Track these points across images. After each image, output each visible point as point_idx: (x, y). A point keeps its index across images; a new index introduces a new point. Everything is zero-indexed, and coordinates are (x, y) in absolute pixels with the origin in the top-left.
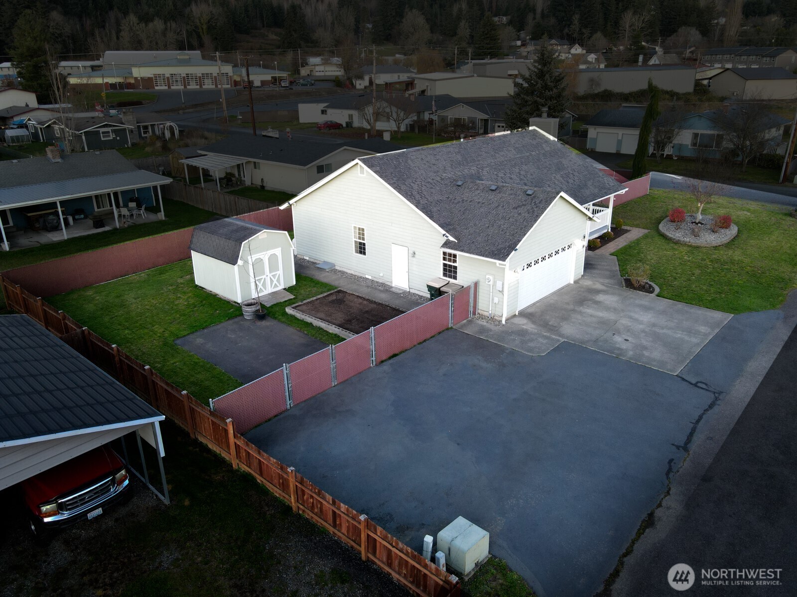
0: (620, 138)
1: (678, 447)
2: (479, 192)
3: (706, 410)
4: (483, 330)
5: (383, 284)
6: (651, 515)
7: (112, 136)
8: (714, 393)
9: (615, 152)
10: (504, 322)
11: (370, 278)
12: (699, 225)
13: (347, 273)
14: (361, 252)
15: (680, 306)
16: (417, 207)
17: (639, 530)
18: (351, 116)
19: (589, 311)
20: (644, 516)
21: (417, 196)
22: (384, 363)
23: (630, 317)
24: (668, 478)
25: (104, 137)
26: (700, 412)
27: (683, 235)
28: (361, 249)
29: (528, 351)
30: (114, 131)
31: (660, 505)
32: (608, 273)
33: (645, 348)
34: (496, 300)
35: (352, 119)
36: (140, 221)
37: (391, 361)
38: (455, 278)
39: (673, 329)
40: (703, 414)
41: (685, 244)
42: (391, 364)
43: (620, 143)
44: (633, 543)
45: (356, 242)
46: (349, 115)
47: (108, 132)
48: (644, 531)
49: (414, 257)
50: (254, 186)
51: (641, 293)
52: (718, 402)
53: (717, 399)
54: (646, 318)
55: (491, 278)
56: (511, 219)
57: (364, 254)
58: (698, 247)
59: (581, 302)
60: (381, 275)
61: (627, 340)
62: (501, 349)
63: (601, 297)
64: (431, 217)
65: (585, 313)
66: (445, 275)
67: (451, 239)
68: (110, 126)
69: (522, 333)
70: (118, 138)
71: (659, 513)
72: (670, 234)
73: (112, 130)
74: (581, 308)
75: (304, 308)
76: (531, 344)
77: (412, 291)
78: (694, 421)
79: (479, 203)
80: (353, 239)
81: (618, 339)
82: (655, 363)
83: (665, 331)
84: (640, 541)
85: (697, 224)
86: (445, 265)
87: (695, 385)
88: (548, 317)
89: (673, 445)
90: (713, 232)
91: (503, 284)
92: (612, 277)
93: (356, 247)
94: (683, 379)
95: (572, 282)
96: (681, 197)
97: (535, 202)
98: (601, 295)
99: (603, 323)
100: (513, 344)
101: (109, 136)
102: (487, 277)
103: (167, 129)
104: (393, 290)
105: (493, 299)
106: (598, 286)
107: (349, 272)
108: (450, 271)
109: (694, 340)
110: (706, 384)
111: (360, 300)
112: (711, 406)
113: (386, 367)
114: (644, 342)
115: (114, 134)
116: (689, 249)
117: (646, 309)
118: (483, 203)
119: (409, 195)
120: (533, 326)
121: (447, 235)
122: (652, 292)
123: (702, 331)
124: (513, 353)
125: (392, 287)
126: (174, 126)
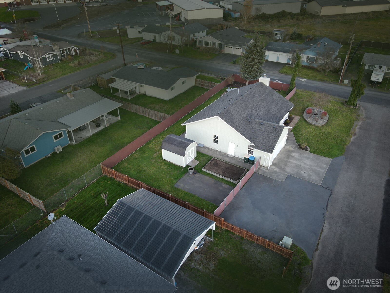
0: (278, 56)
1: (325, 209)
2: (257, 124)
3: (330, 197)
4: (264, 172)
5: (225, 153)
6: (322, 229)
7: (51, 58)
8: (331, 190)
9: (276, 61)
10: (269, 168)
11: (219, 150)
12: (317, 115)
13: (209, 148)
14: (216, 142)
15: (317, 156)
16: (240, 133)
17: (321, 233)
18: (155, 37)
19: (292, 161)
20: (321, 229)
21: (239, 128)
22: (242, 189)
23: (304, 163)
24: (324, 218)
25: (48, 59)
26: (328, 197)
27: (312, 121)
28: (216, 141)
29: (279, 180)
30: (52, 56)
31: (324, 226)
32: (292, 142)
33: (311, 175)
34: (267, 162)
35: (156, 38)
36: (112, 122)
37: (244, 188)
38: (252, 154)
39: (316, 167)
40: (329, 198)
41: (313, 125)
42: (244, 189)
43: (278, 58)
44: (320, 236)
45: (214, 139)
46: (154, 36)
47: (50, 57)
48: (322, 233)
49: (237, 147)
50: (141, 94)
51: (304, 151)
52: (332, 194)
53: (331, 192)
54: (308, 162)
55: (265, 156)
56: (270, 137)
57: (217, 143)
58: (317, 126)
59: (288, 156)
60: (224, 150)
61: (305, 173)
62: (272, 180)
63: (294, 154)
64: (245, 137)
65: (291, 162)
66: (248, 153)
67: (253, 144)
68: (51, 54)
69: (275, 172)
70: (54, 59)
71: (324, 228)
72: (308, 120)
73: (51, 55)
74: (289, 160)
75: (207, 168)
76: (280, 177)
77: (235, 156)
78: (327, 201)
79: (258, 129)
80: (213, 138)
81: (303, 172)
82: (314, 181)
83: (314, 168)
84: (321, 236)
85: (316, 115)
86: (249, 150)
87: (326, 188)
88: (281, 165)
89: (324, 209)
90: (322, 119)
91: (269, 158)
92: (294, 144)
93: (214, 140)
94: (323, 187)
95: (283, 148)
96: (307, 94)
97: (277, 131)
98: (293, 153)
99: (297, 166)
100: (274, 177)
101: (50, 59)
102: (264, 156)
103: (73, 50)
104: (229, 155)
105: (266, 162)
106: (292, 149)
107: (210, 148)
108: (250, 152)
109: (323, 171)
110: (328, 188)
111: (223, 163)
112: (330, 195)
113: (243, 190)
114: (311, 174)
115: (52, 57)
116: (315, 127)
117: (308, 158)
118: (260, 130)
119: (237, 129)
120: (278, 169)
121: (251, 143)
122: (308, 151)
123: (324, 167)
124: (276, 181)
125: (228, 155)
126: (77, 49)
